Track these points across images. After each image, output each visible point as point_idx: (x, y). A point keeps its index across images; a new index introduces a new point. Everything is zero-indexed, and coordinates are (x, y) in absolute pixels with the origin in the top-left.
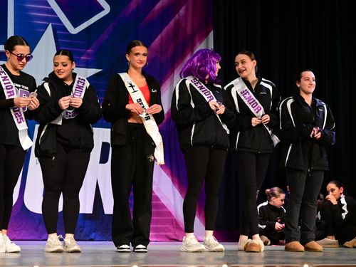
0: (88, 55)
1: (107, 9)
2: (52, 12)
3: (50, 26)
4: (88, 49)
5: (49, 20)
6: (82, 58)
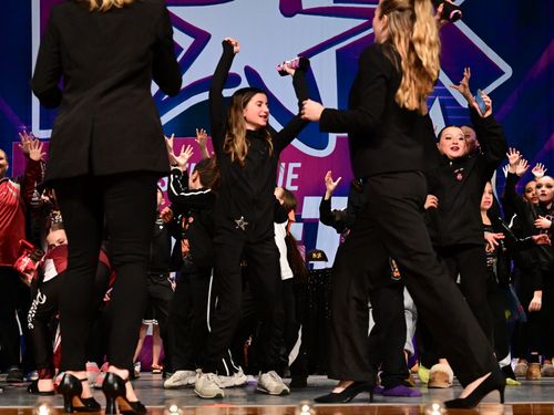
1: (508, 71)
2: (439, 83)
3: (437, 100)
5: (436, 93)
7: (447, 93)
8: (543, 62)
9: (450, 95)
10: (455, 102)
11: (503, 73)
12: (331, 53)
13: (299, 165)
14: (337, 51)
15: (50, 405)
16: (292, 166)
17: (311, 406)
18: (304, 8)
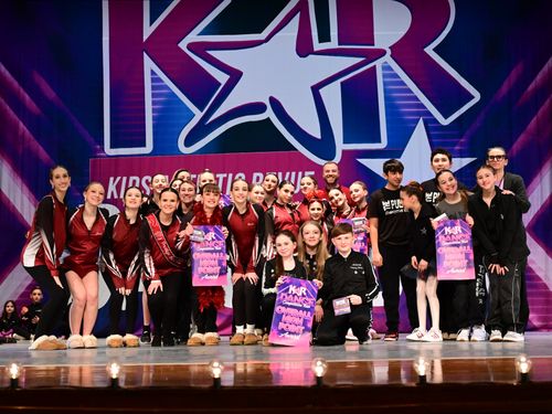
0: (461, 144)
1: (477, 96)
2: (422, 106)
3: (421, 122)
4: (461, 137)
5: (419, 114)
6: (457, 148)
7: (429, 114)
8: (505, 88)
9: (431, 115)
10: (435, 121)
11: (473, 97)
12: (336, 85)
13: (313, 173)
14: (342, 83)
15: (119, 363)
16: (307, 173)
17: (323, 362)
18: (315, 50)
